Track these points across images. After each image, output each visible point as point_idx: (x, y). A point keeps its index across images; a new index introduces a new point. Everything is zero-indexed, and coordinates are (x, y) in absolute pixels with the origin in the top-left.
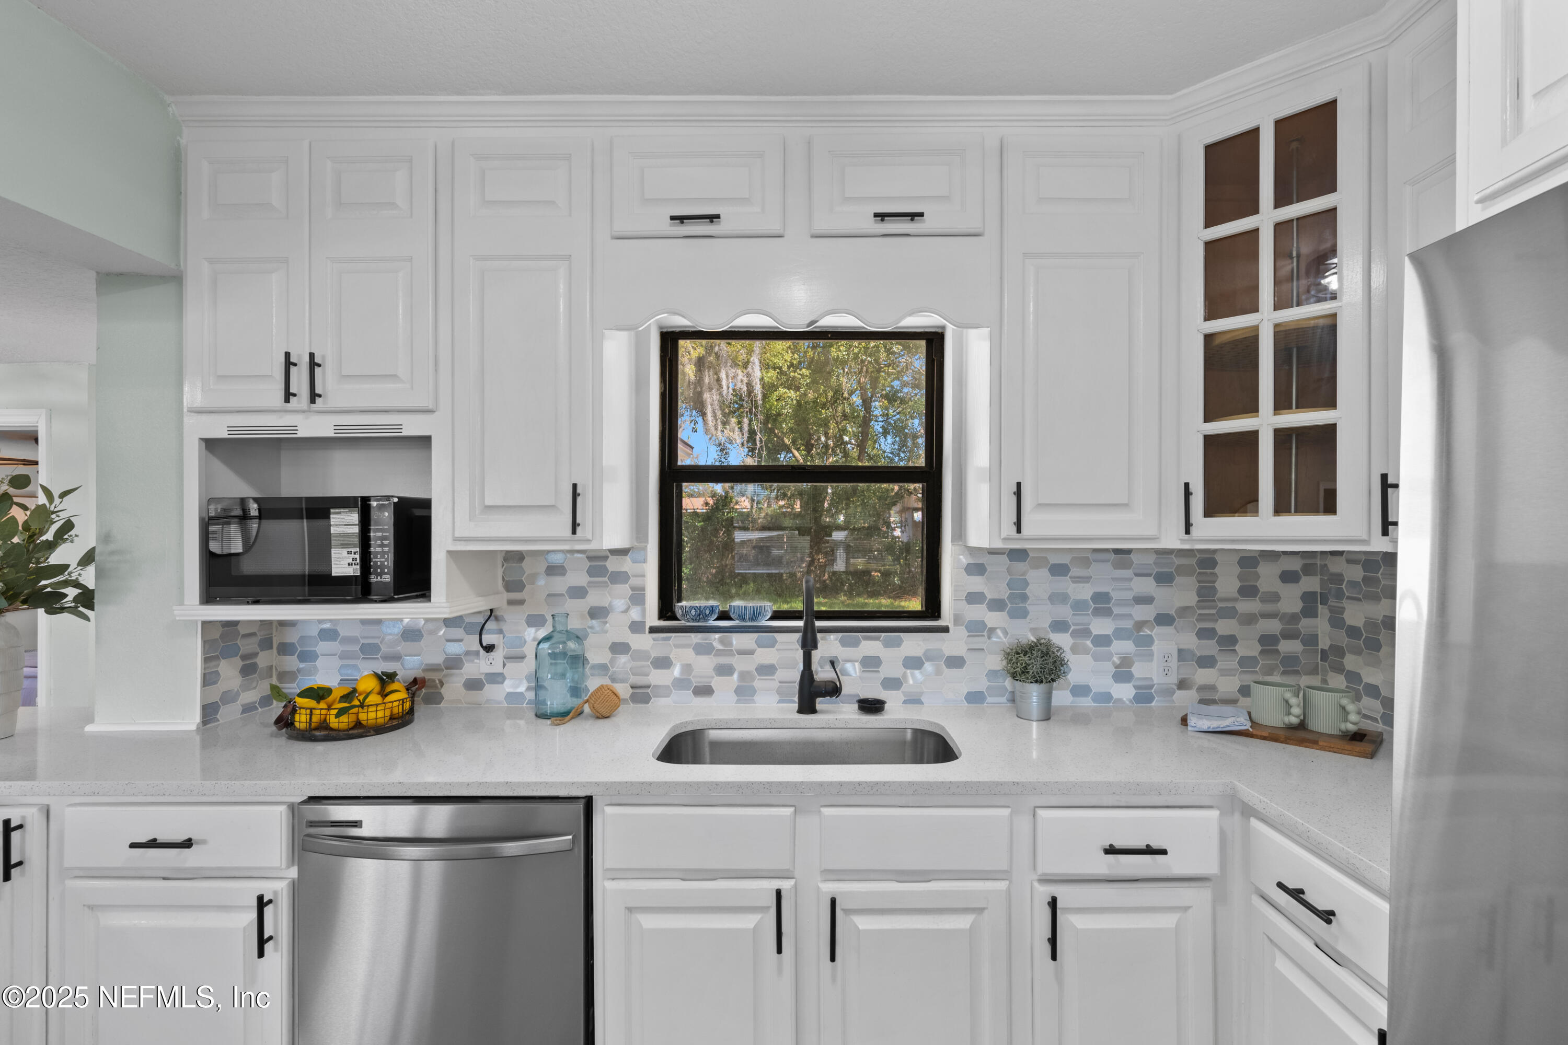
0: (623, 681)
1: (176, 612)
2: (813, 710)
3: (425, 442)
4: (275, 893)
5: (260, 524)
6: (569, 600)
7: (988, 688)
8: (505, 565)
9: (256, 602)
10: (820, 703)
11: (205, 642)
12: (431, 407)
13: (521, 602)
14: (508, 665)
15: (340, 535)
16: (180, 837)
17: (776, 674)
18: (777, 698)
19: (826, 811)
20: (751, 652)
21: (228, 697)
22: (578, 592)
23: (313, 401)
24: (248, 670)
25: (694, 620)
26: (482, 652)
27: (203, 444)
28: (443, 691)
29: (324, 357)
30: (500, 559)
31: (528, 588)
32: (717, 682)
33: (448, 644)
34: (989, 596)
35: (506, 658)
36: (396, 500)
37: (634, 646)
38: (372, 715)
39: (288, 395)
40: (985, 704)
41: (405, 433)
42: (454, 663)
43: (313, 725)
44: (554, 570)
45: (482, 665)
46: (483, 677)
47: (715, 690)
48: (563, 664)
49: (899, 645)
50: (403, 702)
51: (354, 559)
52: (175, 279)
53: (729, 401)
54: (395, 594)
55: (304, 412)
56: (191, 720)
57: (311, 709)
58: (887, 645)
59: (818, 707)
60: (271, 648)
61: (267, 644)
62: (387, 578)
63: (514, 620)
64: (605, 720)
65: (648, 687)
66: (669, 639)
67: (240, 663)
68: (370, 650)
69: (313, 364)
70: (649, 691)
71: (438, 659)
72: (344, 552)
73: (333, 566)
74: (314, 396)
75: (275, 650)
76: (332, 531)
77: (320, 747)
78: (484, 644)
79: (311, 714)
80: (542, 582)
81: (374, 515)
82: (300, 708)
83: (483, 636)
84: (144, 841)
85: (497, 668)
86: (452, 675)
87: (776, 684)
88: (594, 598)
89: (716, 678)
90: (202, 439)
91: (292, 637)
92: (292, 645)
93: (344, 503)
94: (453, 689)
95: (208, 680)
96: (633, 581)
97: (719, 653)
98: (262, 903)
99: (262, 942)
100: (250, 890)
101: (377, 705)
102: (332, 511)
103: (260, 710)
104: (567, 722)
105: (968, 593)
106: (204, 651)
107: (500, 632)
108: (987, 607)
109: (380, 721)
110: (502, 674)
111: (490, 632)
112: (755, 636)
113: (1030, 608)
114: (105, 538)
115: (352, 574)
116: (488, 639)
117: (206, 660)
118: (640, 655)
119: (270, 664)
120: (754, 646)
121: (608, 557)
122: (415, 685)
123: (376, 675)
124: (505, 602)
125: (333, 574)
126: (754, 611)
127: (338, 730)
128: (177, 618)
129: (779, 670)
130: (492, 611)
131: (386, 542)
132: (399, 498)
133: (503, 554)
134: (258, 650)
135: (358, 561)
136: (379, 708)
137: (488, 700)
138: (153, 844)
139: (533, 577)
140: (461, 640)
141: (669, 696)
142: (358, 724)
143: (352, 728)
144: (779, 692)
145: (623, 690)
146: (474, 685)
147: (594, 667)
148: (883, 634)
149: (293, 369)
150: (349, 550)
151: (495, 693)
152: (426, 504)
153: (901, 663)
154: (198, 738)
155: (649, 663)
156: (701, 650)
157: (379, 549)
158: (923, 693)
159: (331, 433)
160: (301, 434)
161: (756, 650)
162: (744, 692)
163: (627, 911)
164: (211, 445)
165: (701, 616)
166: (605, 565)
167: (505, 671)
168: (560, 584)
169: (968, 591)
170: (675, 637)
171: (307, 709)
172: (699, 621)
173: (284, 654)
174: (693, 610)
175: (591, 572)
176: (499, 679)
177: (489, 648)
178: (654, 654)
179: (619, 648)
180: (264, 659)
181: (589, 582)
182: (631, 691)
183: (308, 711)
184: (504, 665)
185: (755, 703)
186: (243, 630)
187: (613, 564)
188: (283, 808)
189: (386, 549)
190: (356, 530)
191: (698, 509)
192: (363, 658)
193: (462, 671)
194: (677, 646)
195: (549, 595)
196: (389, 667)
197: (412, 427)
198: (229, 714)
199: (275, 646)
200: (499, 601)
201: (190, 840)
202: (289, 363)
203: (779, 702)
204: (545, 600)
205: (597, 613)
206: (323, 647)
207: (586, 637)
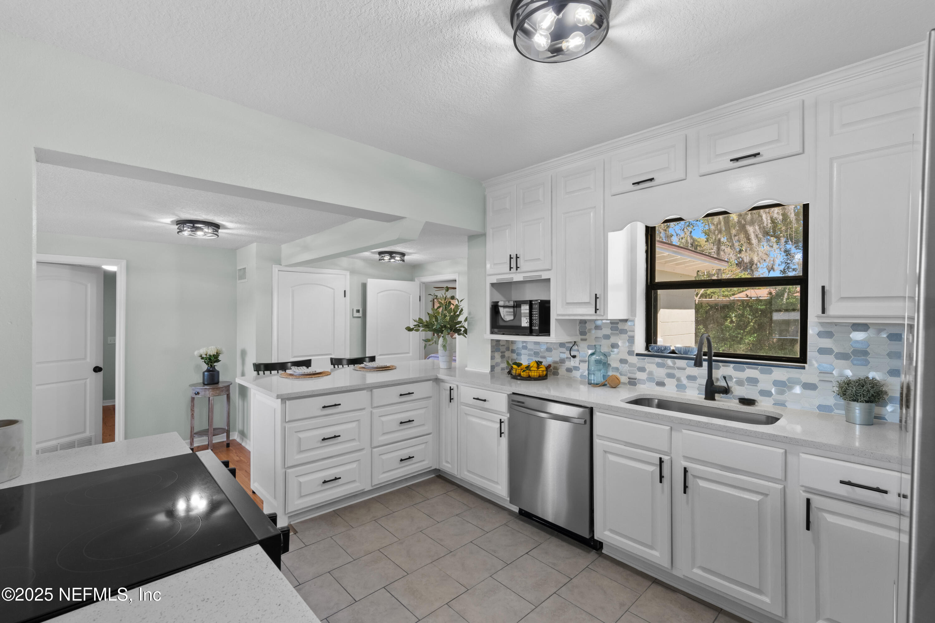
0: (625, 375)
1: (484, 336)
2: (713, 399)
3: (548, 280)
4: (504, 420)
5: (516, 309)
6: (603, 340)
7: (835, 405)
8: (580, 325)
9: (503, 334)
10: (717, 396)
11: (492, 346)
12: (550, 269)
13: (585, 340)
14: (581, 364)
15: (524, 313)
16: (484, 399)
17: (697, 380)
18: (698, 392)
19: (684, 431)
20: (684, 369)
21: (497, 364)
22: (607, 337)
23: (517, 270)
24: (503, 357)
25: (657, 352)
26: (572, 358)
27: (491, 285)
28: (559, 371)
29: (520, 255)
30: (578, 322)
31: (588, 334)
32: (667, 381)
33: (561, 354)
34: (836, 350)
35: (580, 361)
36: (539, 301)
37: (629, 361)
38: (533, 374)
39: (511, 268)
40: (833, 413)
41: (543, 278)
42: (562, 361)
43: (517, 374)
44: (597, 328)
45: (573, 363)
46: (572, 367)
47: (666, 384)
48: (601, 366)
49: (770, 373)
50: (543, 372)
51: (528, 321)
52: (484, 235)
53: (769, 228)
54: (540, 333)
55: (515, 273)
56: (488, 370)
57: (516, 369)
58: (762, 372)
59: (716, 398)
60: (509, 350)
61: (508, 349)
62: (537, 328)
63: (583, 346)
64: (614, 389)
65: (636, 379)
66: (645, 359)
67: (501, 354)
68: (536, 354)
69: (517, 257)
70: (636, 381)
71: (557, 359)
72: (525, 319)
73: (522, 323)
74: (517, 268)
75: (510, 351)
76: (522, 312)
77: (519, 382)
78: (572, 355)
79: (516, 371)
80: (593, 331)
81: (534, 306)
82: (514, 368)
83: (571, 352)
84: (476, 398)
85: (577, 364)
86: (562, 365)
87: (697, 385)
88: (613, 340)
89: (667, 379)
90: (490, 283)
91: (515, 347)
92: (515, 350)
93: (524, 302)
94: (562, 371)
95: (493, 358)
96: (630, 333)
97: (669, 367)
98: (501, 422)
99: (501, 433)
100: (498, 418)
101: (534, 371)
102: (522, 305)
103: (506, 370)
104: (597, 387)
105: (820, 348)
106: (491, 349)
107: (578, 351)
108: (834, 357)
109: (535, 376)
110: (579, 367)
111: (575, 350)
112: (686, 361)
113: (870, 360)
114: (470, 314)
115: (527, 326)
116: (573, 353)
117: (492, 352)
118: (632, 365)
119: (509, 356)
120: (686, 366)
121: (619, 323)
122: (548, 367)
123: (536, 361)
124: (580, 340)
125: (522, 326)
126: (685, 349)
127: (524, 377)
128: (485, 338)
129: (699, 379)
130: (575, 342)
131: (537, 316)
132: (540, 300)
133: (579, 321)
134: (505, 350)
135: (529, 322)
136: (535, 372)
137: (574, 377)
138: (478, 399)
139: (590, 330)
140: (565, 353)
141: (645, 384)
142: (529, 377)
143: (527, 378)
144: (698, 389)
145: (624, 379)
146: (569, 370)
147: (613, 368)
148: (760, 367)
149: (512, 259)
150: (526, 318)
151: (577, 374)
152: (548, 302)
153: (772, 383)
154: (490, 376)
155: (636, 369)
156: (659, 365)
157: (535, 318)
158: (787, 401)
159: (522, 279)
160: (514, 280)
161: (686, 368)
162: (680, 387)
163: (604, 452)
164: (493, 285)
165: (659, 350)
166: (617, 326)
167: (580, 366)
168: (600, 333)
169: (819, 347)
170: (647, 358)
171: (515, 369)
172: (659, 352)
173: (513, 353)
174: (655, 347)
175: (612, 329)
176: (578, 369)
177: (574, 357)
178: (638, 365)
179: (623, 361)
180: (507, 354)
181: (611, 333)
182: (628, 380)
183: (515, 370)
184: (579, 364)
185: (686, 393)
186: (501, 343)
187: (620, 326)
188: (506, 395)
189: (537, 318)
190: (528, 311)
191: (760, 297)
192: (535, 357)
193: (565, 364)
194: (649, 363)
195: (596, 338)
196: (540, 360)
197: (545, 276)
198: (498, 369)
199: (510, 350)
200: (577, 338)
201: (485, 400)
202: (511, 258)
203: (699, 394)
204: (595, 339)
205: (614, 346)
206: (523, 352)
207: (610, 356)
